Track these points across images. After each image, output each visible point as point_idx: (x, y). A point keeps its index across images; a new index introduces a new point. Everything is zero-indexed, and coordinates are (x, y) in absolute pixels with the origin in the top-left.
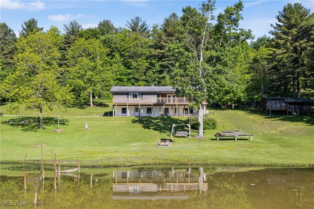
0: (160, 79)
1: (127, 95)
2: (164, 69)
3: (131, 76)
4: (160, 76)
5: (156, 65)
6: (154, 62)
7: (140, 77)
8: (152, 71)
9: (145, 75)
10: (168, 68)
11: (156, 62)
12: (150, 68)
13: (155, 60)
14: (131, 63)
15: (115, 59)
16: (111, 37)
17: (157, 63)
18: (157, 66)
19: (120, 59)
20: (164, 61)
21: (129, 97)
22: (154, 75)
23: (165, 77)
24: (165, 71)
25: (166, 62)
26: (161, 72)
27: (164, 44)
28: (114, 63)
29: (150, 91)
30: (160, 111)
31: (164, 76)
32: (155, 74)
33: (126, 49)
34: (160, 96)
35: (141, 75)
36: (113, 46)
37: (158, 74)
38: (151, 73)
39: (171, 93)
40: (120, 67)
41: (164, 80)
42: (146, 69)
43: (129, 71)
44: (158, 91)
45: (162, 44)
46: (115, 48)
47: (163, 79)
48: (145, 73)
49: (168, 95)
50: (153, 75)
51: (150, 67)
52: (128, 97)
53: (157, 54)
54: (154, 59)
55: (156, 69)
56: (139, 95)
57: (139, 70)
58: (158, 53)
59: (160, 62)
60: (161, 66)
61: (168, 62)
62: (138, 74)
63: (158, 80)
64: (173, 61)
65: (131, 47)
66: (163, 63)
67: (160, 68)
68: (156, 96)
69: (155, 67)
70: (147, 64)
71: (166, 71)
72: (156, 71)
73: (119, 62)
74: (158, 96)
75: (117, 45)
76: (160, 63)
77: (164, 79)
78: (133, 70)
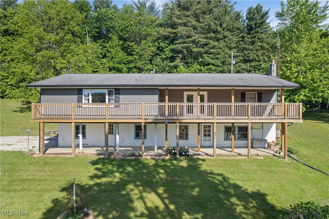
0: (171, 69)
1: (78, 94)
2: (176, 55)
3: (132, 65)
4: (172, 64)
5: (165, 50)
6: (163, 45)
7: (144, 65)
8: (161, 58)
9: (151, 64)
10: (182, 54)
11: (166, 45)
12: (157, 54)
13: (164, 43)
14: (132, 47)
15: (112, 43)
16: (105, 12)
17: (167, 47)
18: (167, 50)
19: (119, 41)
20: (176, 44)
21: (84, 101)
22: (163, 62)
23: (178, 66)
24: (177, 58)
25: (179, 46)
26: (172, 59)
27: (176, 20)
28: (111, 48)
29: (139, 83)
30: (166, 139)
31: (177, 64)
32: (165, 62)
33: (125, 28)
34: (167, 97)
35: (145, 63)
36: (109, 25)
37: (168, 62)
38: (160, 60)
39: (196, 88)
40: (119, 53)
41: (176, 70)
42: (152, 56)
43: (130, 58)
44: (161, 83)
45: (174, 22)
46: (112, 27)
47: (175, 68)
48: (151, 61)
49: (186, 94)
50: (161, 63)
51: (158, 52)
52: (80, 101)
53: (166, 34)
54: (163, 41)
55: (166, 55)
56: (110, 93)
57: (143, 56)
58: (168, 33)
59: (171, 45)
60: (173, 51)
61: (182, 45)
62: (141, 62)
63: (169, 69)
64: (188, 43)
65: (131, 25)
66: (175, 46)
67: (171, 54)
68: (156, 97)
69: (164, 52)
70: (154, 49)
71: (179, 57)
72: (166, 58)
73: (116, 46)
74: (162, 99)
75: (113, 23)
76: (172, 47)
77: (177, 68)
78: (136, 56)
